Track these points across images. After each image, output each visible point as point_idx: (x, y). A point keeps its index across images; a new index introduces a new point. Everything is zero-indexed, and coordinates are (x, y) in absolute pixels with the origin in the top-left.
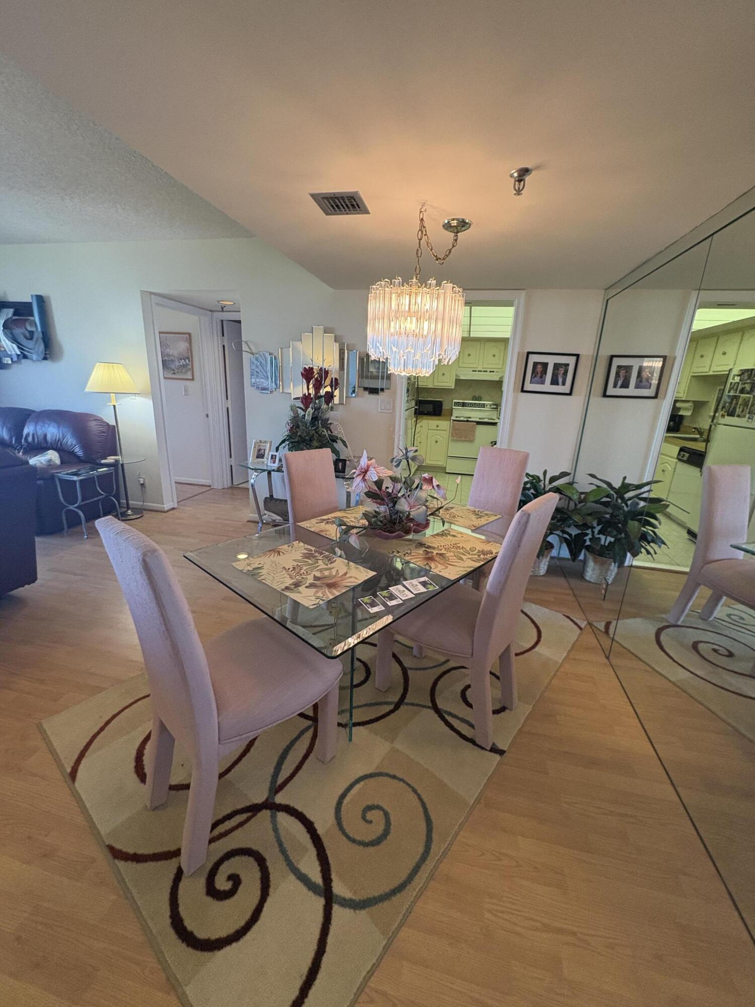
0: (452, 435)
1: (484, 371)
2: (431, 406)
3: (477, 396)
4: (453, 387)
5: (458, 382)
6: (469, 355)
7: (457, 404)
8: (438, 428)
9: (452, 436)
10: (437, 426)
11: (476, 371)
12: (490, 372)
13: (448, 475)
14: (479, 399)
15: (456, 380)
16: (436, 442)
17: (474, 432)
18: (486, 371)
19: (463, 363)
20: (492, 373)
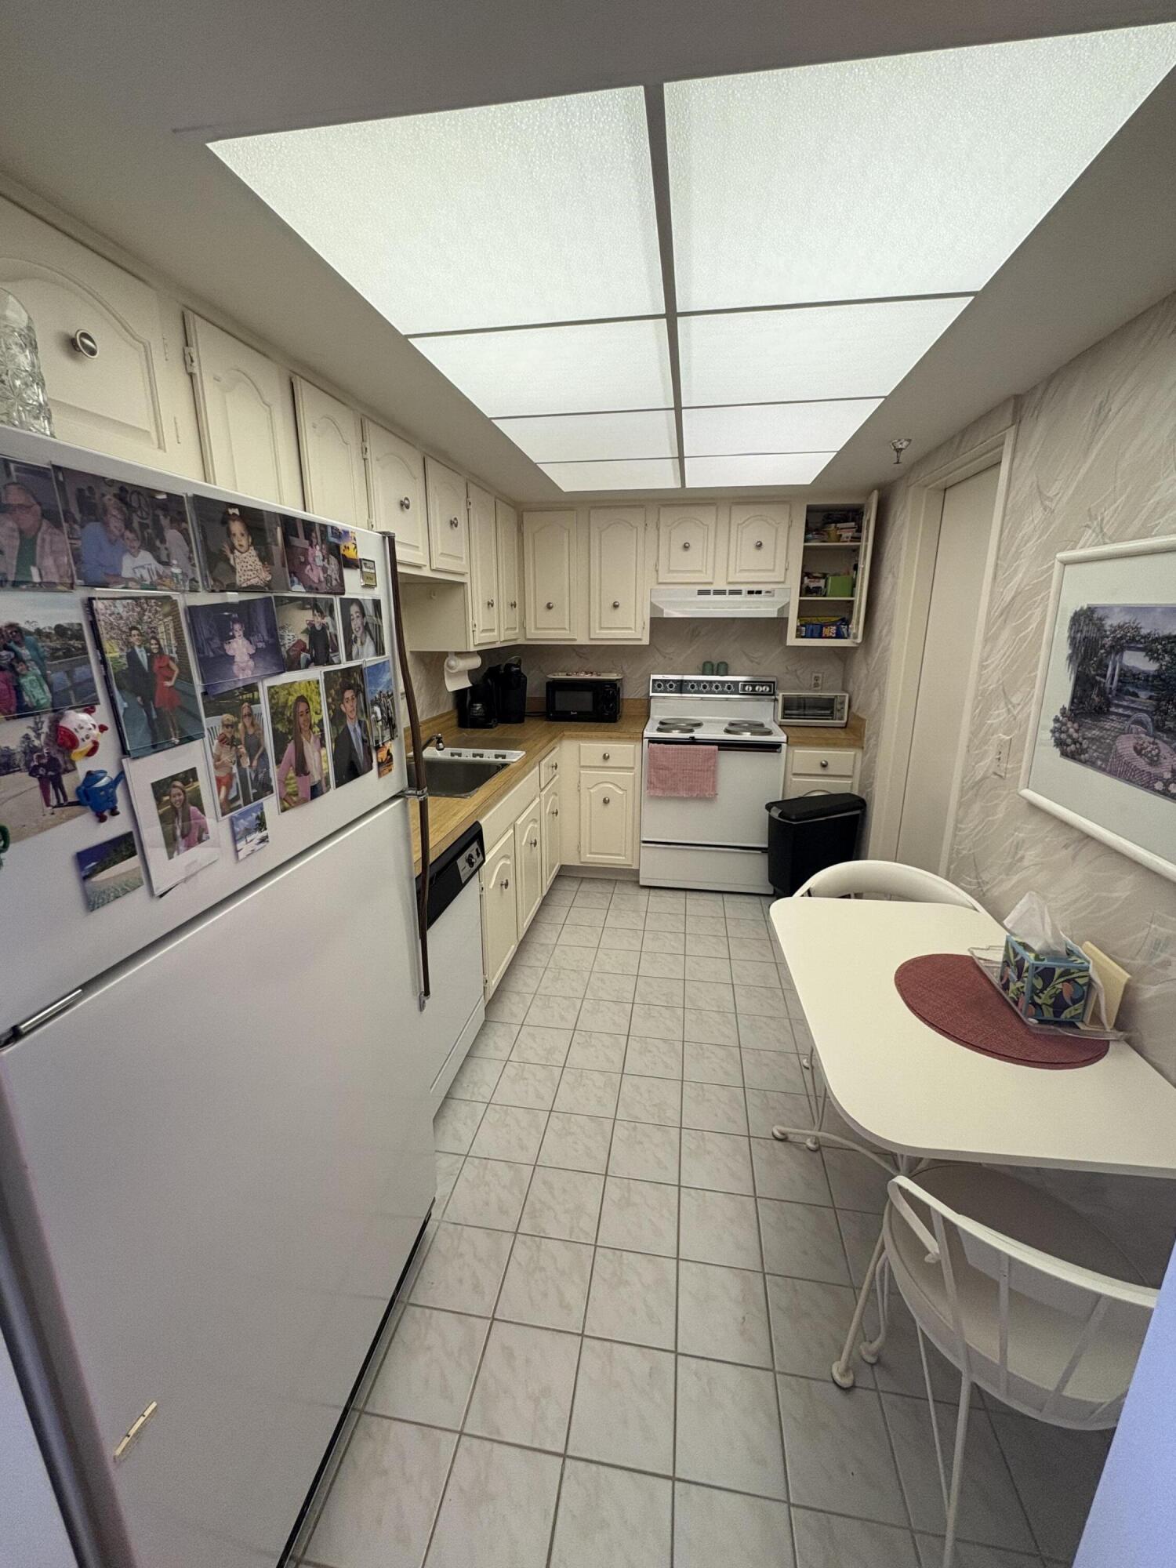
0: (650, 782)
1: (732, 592)
2: (588, 696)
3: (715, 663)
4: (646, 641)
5: (660, 625)
6: (686, 547)
7: (660, 685)
8: (609, 763)
9: (651, 784)
10: (606, 758)
11: (707, 592)
12: (751, 592)
13: (646, 892)
14: (722, 668)
15: (653, 621)
16: (606, 802)
17: (714, 773)
18: (739, 592)
19: (670, 571)
20: (755, 597)
